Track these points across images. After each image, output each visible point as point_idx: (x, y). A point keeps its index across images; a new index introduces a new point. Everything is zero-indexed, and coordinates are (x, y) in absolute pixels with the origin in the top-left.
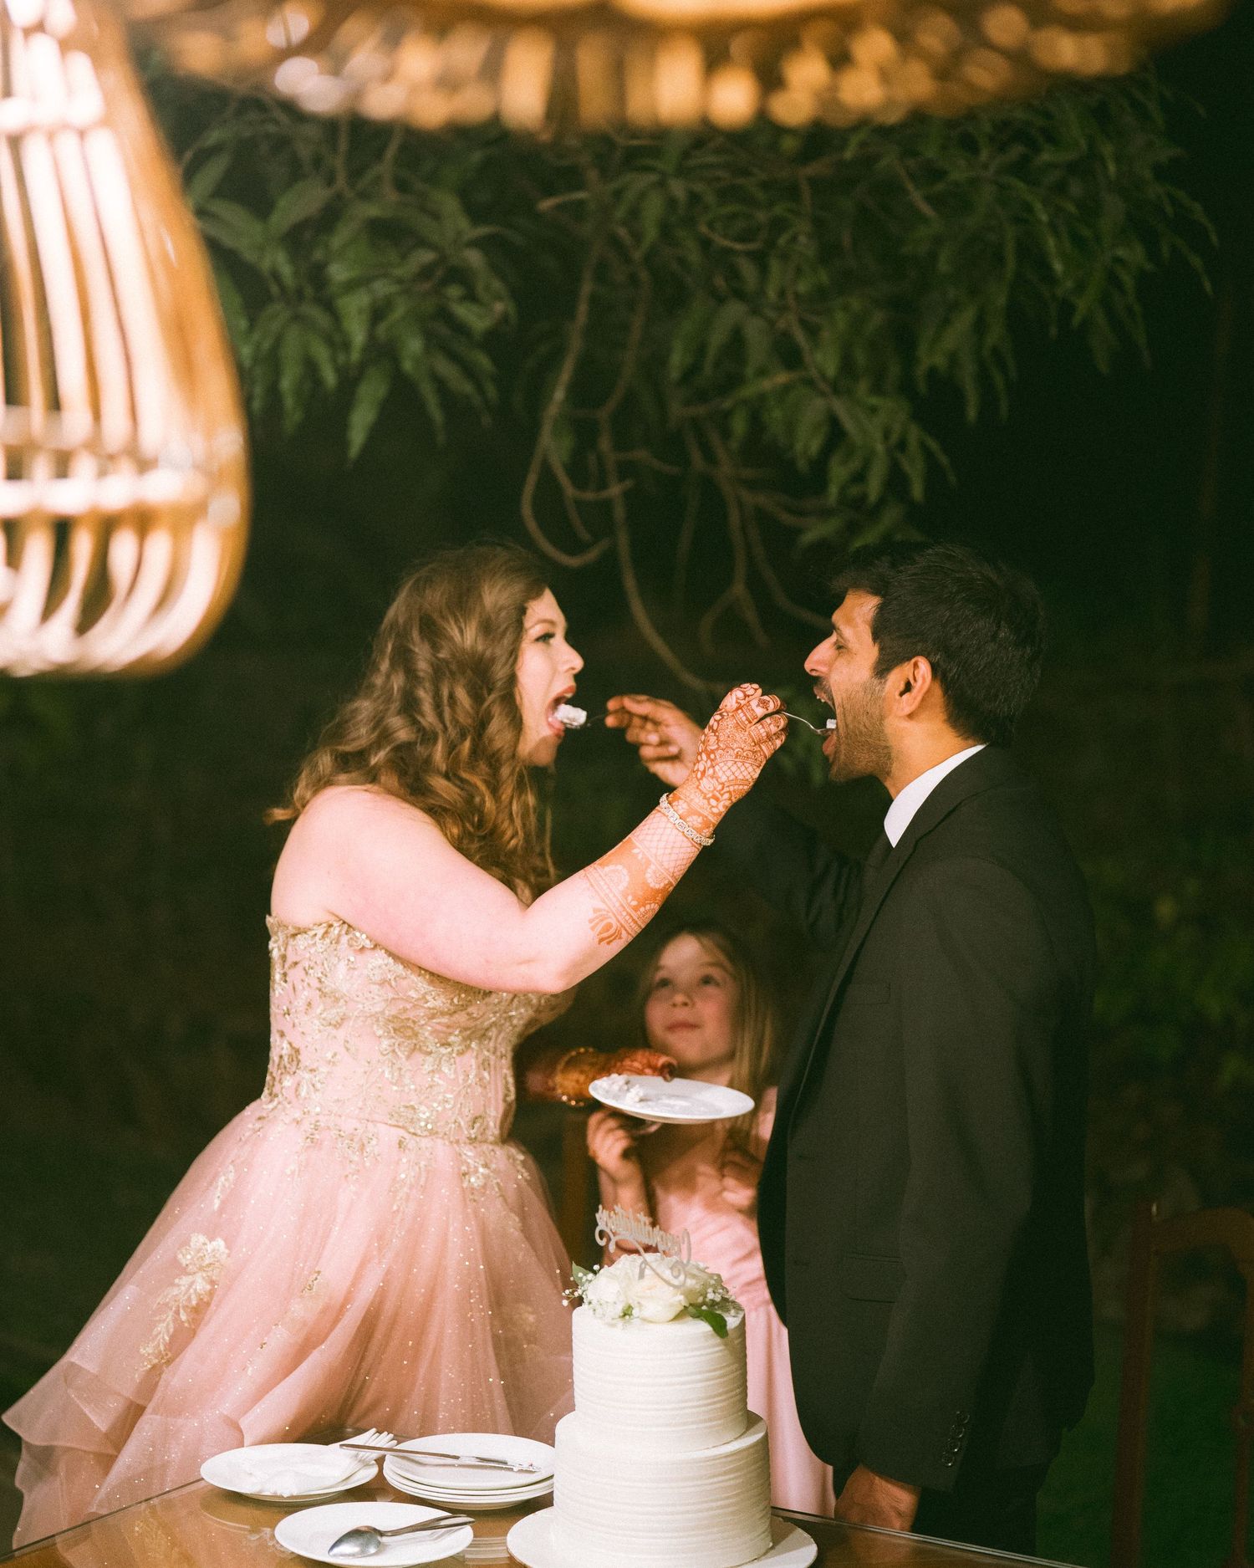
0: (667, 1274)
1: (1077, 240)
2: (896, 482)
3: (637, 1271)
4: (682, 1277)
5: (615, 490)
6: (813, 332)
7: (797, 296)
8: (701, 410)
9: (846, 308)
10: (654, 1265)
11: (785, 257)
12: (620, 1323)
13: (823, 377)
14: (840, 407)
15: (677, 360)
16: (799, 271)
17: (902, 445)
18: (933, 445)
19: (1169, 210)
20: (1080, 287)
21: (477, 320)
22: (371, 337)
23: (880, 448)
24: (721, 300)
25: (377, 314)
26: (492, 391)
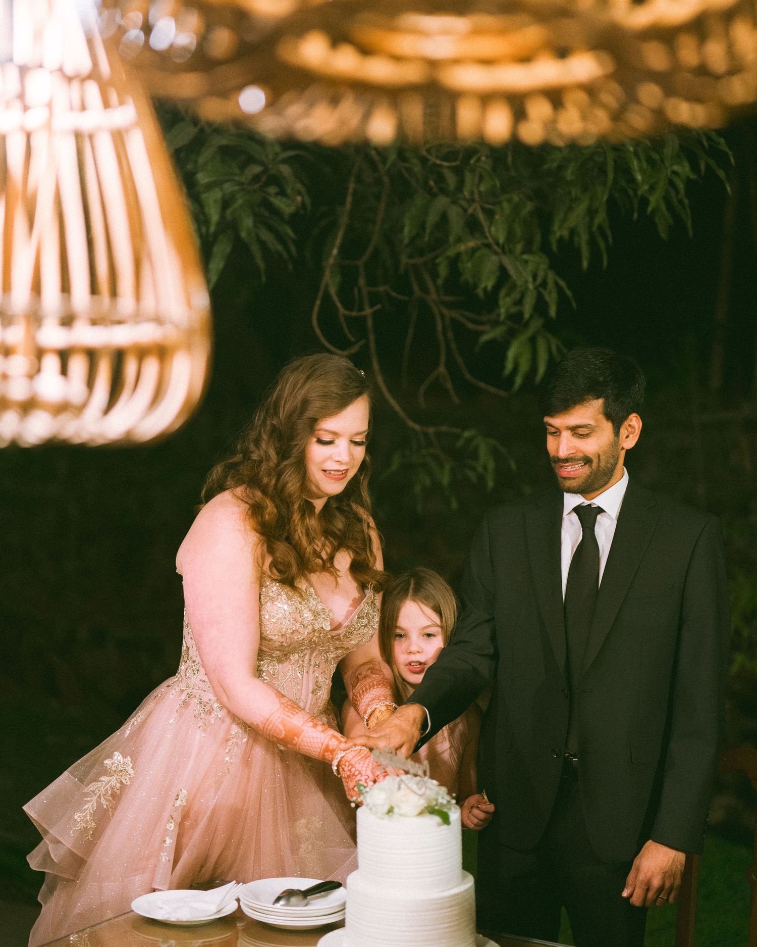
0: (415, 787)
1: (650, 161)
2: (541, 306)
3: (396, 786)
4: (423, 790)
5: (368, 311)
6: (490, 214)
7: (480, 193)
8: (419, 261)
9: (509, 201)
10: (407, 782)
11: (473, 171)
12: (387, 817)
13: (498, 244)
14: (507, 261)
15: (407, 231)
16: (481, 178)
17: (544, 284)
18: (562, 283)
19: (705, 143)
20: (652, 188)
21: (286, 207)
22: (222, 216)
23: (531, 286)
24: (434, 196)
25: (226, 204)
26: (293, 249)
